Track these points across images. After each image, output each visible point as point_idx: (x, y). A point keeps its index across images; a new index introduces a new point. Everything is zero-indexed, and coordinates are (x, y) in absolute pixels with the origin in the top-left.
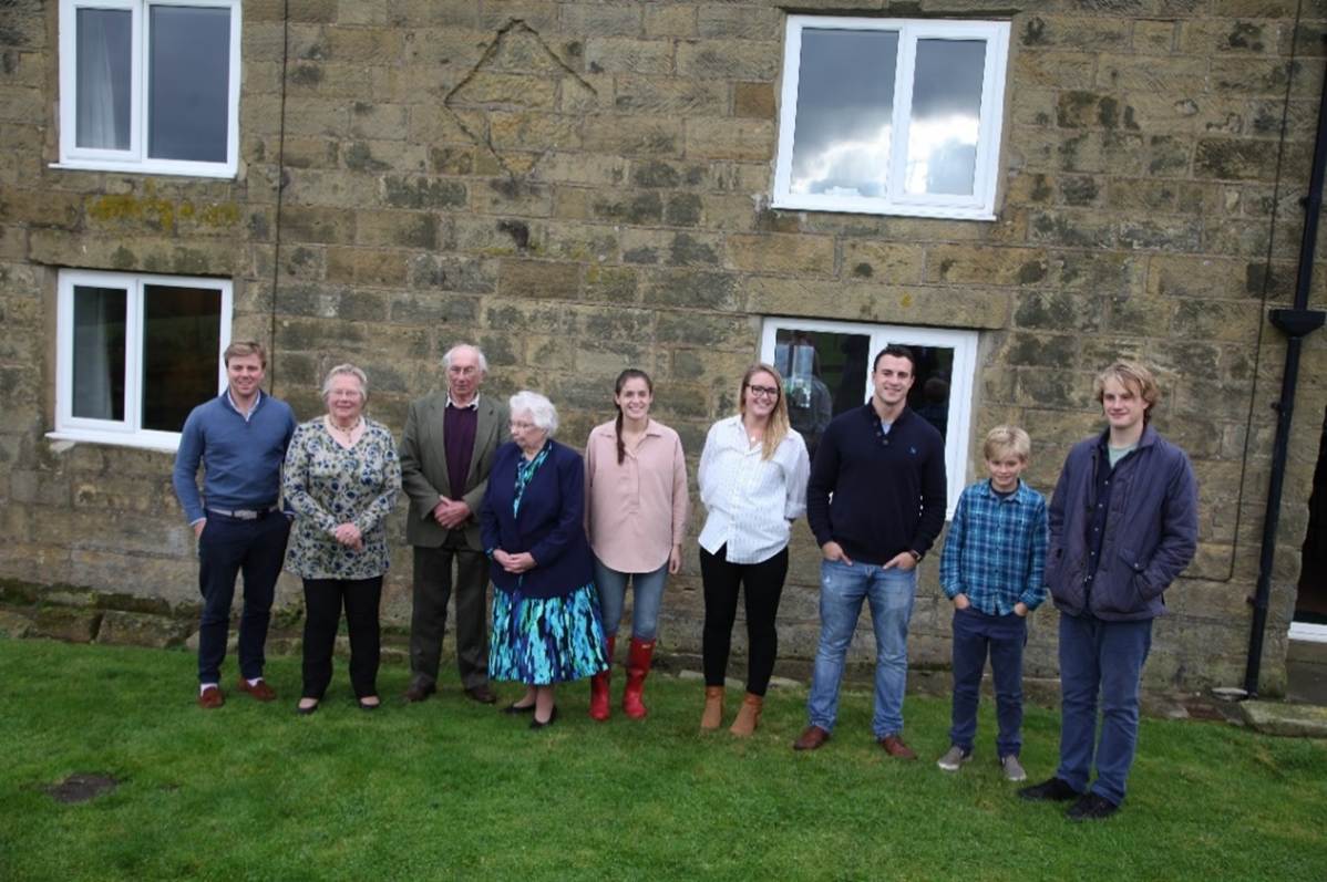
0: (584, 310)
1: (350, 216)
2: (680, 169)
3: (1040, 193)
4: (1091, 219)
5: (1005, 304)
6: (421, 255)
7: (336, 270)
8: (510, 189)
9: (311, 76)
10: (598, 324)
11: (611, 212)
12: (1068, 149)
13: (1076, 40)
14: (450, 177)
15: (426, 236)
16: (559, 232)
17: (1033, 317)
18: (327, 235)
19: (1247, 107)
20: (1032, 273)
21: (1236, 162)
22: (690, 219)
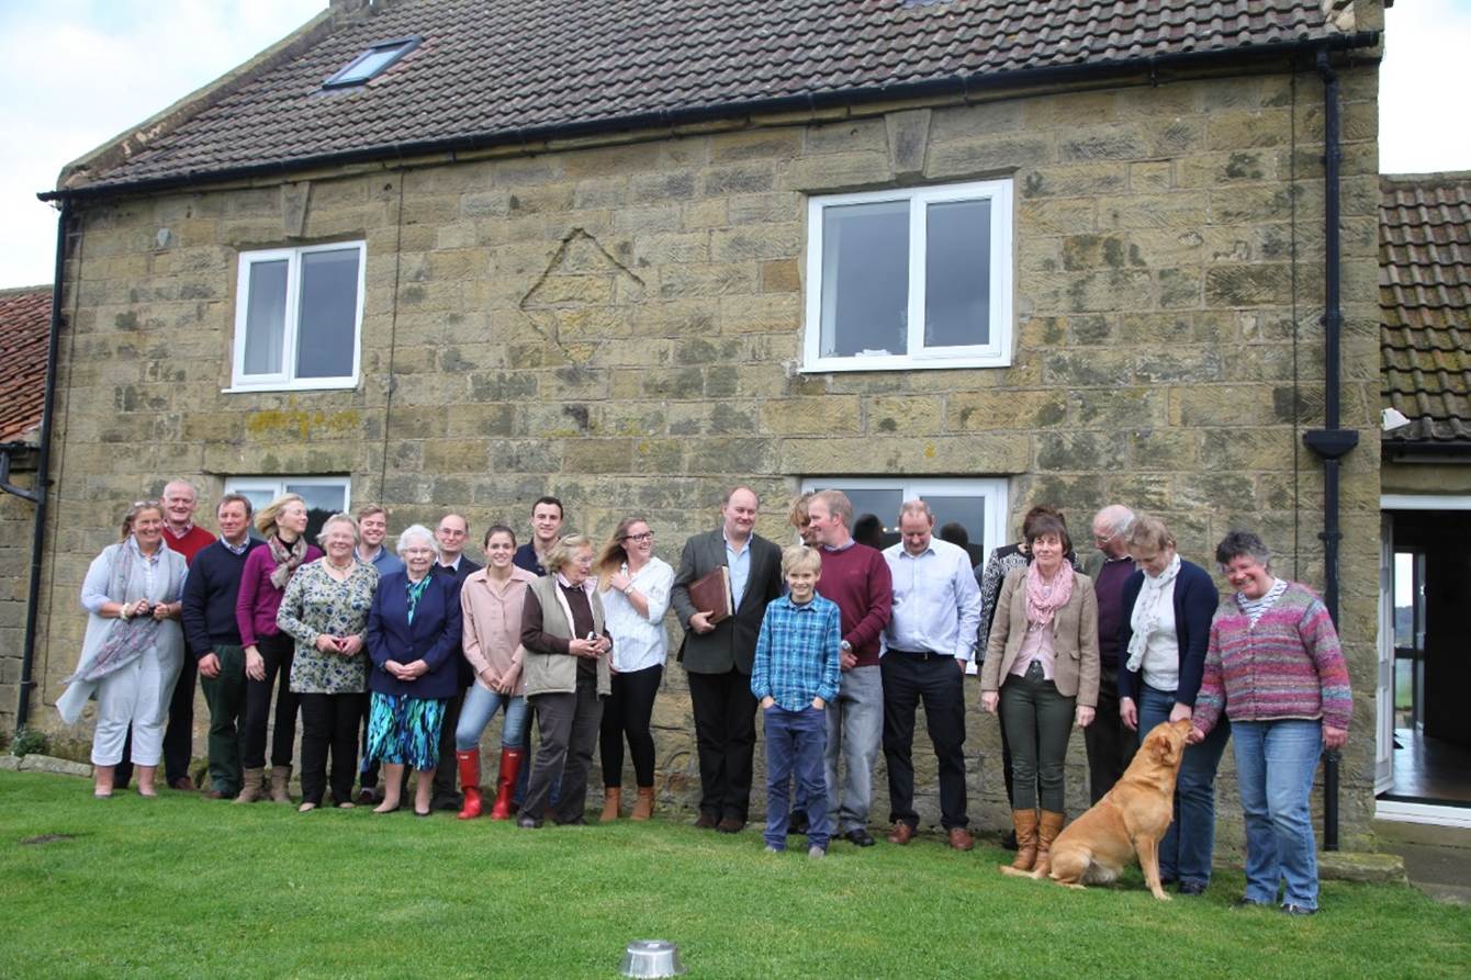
0: (637, 482)
1: (443, 412)
2: (717, 344)
3: (1052, 336)
4: (1106, 356)
5: (1024, 448)
6: (499, 441)
7: (433, 460)
8: (572, 377)
9: (416, 296)
10: (649, 495)
11: (658, 390)
12: (1076, 291)
13: (1076, 189)
14: (524, 370)
15: (504, 426)
16: (615, 411)
17: (1056, 459)
18: (424, 430)
19: (1253, 234)
20: (1051, 414)
21: (1248, 288)
22: (727, 391)
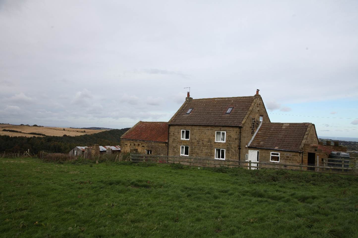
0: (206, 148)
1: (195, 142)
2: (211, 140)
3: (227, 141)
4: (230, 142)
5: (226, 147)
6: (198, 145)
7: (194, 145)
8: (202, 141)
9: (193, 134)
10: (207, 148)
11: (207, 142)
12: (229, 139)
13: (229, 132)
14: (200, 140)
15: (198, 143)
16: (205, 143)
17: (227, 148)
18: (194, 143)
19: (237, 136)
20: (227, 146)
21: (237, 139)
22: (211, 142)
